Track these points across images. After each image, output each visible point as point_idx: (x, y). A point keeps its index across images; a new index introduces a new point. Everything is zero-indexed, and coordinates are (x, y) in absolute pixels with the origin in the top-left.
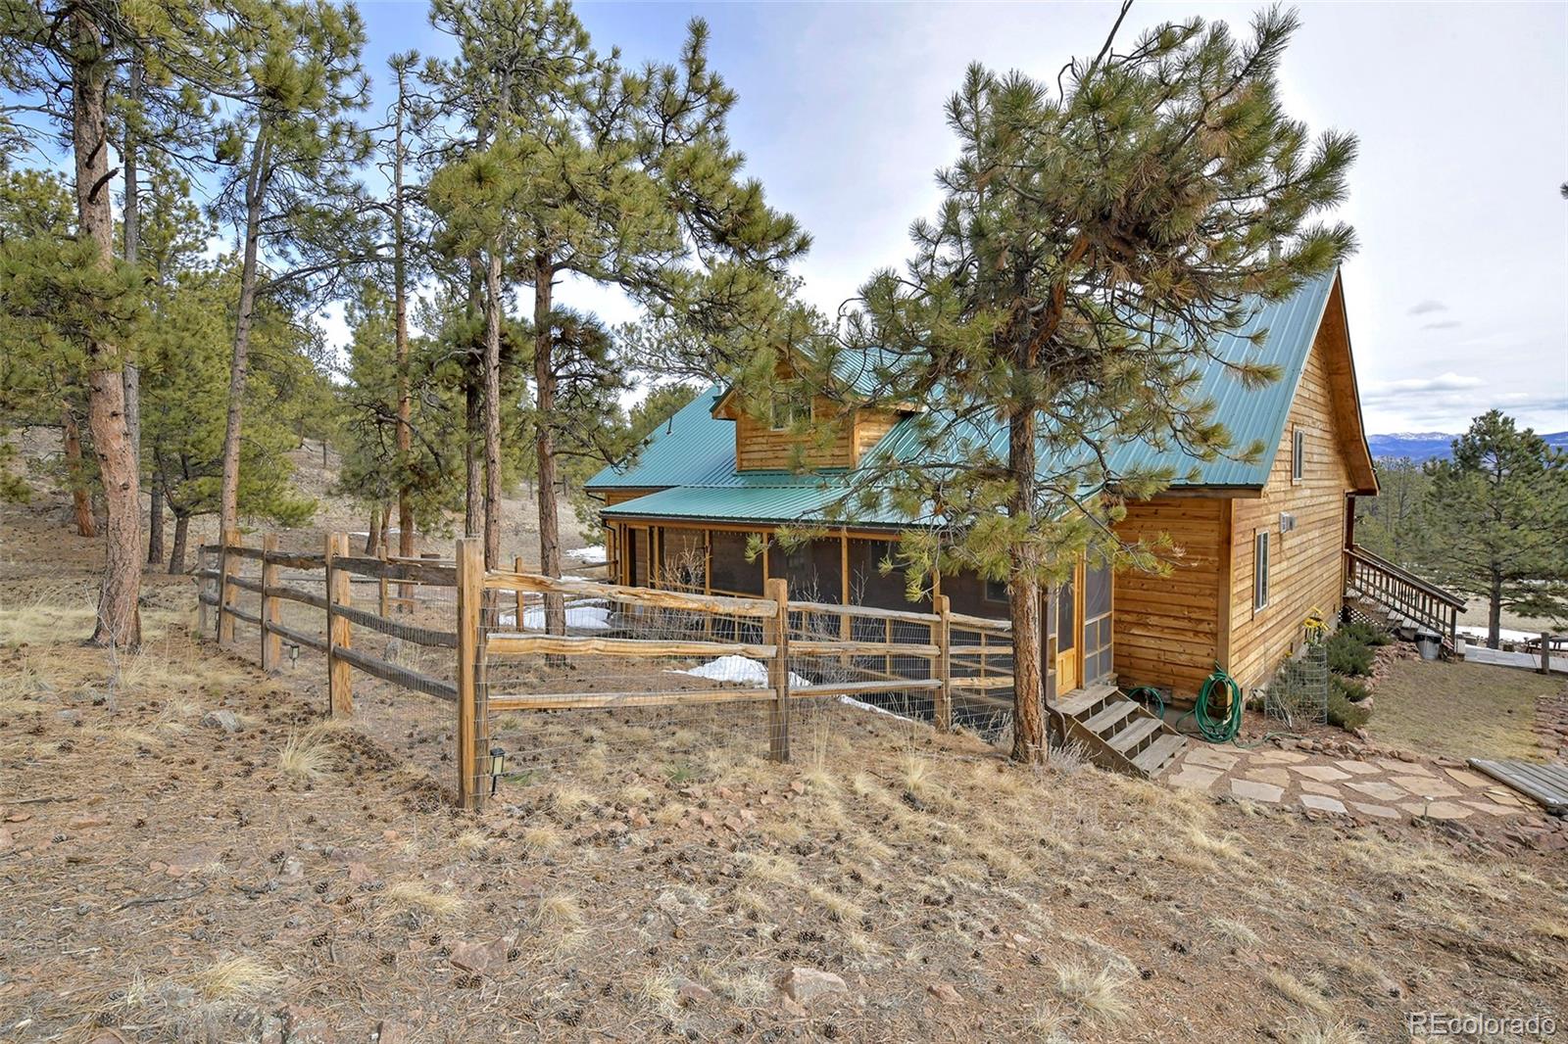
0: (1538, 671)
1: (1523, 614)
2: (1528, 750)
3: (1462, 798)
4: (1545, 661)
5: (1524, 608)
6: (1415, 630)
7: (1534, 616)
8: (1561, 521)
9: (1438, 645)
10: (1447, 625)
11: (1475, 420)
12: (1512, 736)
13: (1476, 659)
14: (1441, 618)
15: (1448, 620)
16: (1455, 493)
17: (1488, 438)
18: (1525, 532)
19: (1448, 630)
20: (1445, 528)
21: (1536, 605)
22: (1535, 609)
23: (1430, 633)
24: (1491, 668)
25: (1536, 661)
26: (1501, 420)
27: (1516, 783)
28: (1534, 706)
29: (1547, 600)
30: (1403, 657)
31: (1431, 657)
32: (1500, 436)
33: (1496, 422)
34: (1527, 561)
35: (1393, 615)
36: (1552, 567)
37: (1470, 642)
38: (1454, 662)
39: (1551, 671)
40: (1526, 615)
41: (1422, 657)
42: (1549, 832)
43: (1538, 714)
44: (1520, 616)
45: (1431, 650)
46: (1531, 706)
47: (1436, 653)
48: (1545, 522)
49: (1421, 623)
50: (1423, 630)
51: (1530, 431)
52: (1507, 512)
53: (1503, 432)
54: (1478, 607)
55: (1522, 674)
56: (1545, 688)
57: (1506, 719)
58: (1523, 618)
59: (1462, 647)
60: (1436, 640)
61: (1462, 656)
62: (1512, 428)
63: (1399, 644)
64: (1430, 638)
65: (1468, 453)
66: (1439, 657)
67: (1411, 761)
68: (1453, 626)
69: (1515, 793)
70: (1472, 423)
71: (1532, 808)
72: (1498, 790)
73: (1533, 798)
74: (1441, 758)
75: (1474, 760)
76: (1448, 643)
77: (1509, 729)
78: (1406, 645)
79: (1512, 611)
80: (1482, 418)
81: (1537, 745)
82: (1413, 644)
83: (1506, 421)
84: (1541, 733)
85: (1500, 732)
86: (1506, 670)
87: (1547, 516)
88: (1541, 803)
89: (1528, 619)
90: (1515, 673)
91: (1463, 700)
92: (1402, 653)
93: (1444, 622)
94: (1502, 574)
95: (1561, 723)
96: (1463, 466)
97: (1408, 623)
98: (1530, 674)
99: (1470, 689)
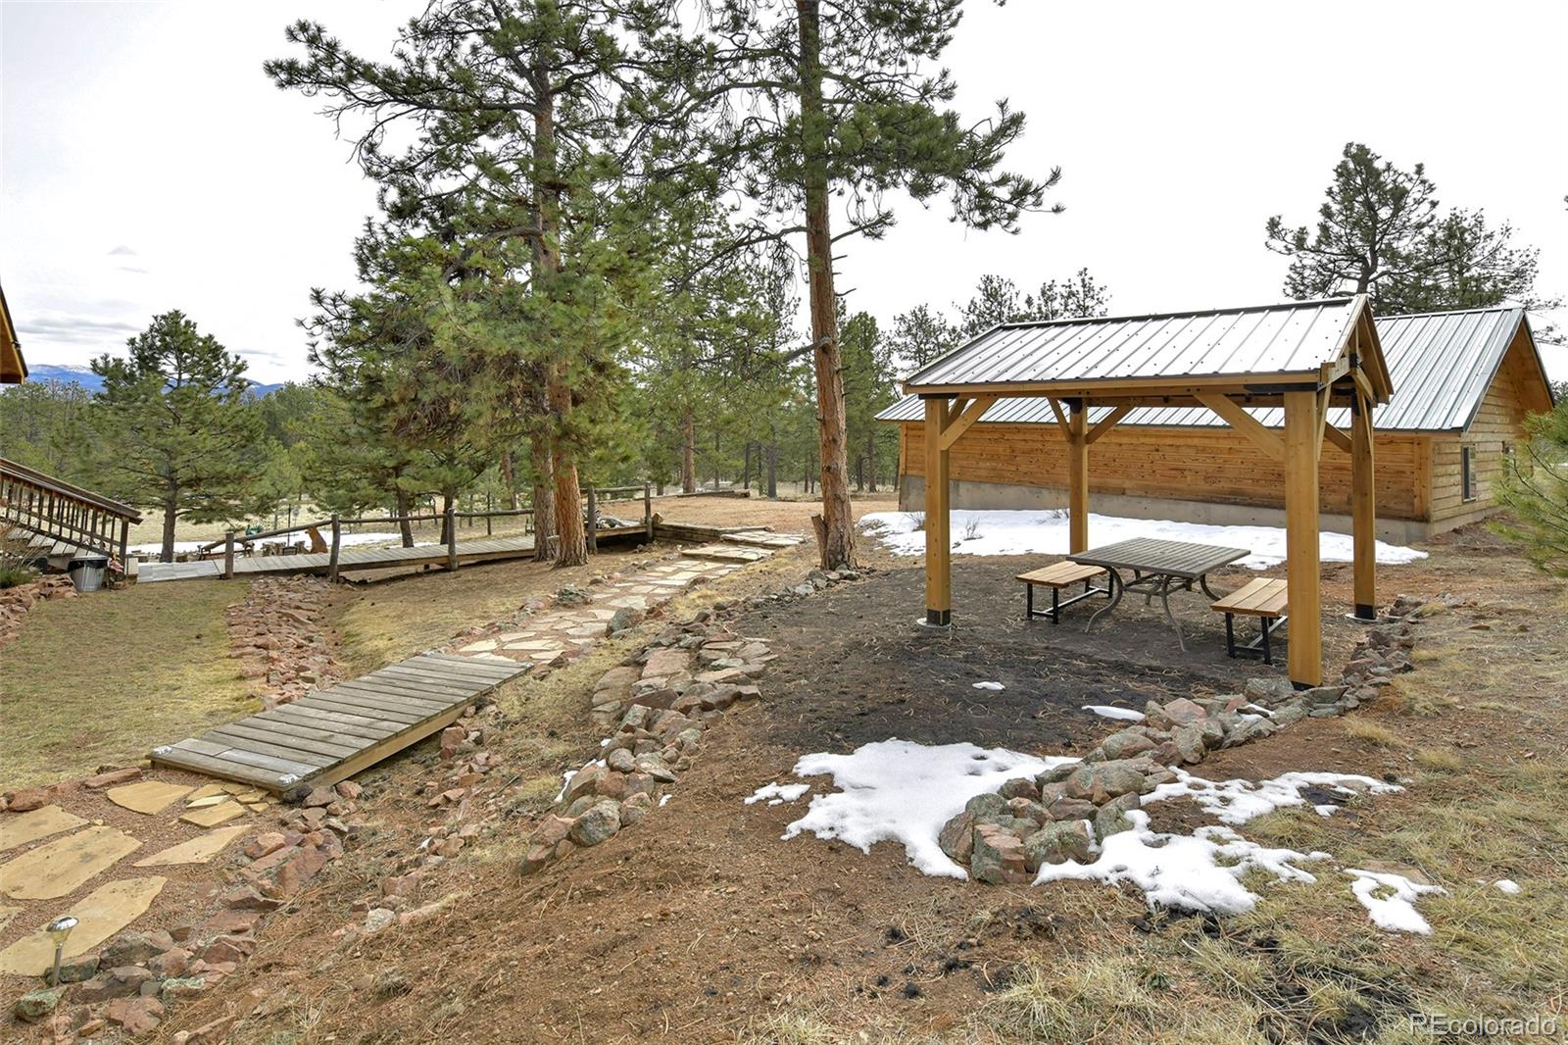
0: (222, 577)
1: (199, 522)
2: (230, 691)
3: (139, 854)
4: (229, 565)
5: (201, 514)
6: (71, 555)
7: (209, 521)
8: (237, 426)
9: (102, 570)
10: (116, 543)
11: (156, 318)
12: (209, 674)
13: (151, 578)
14: (108, 535)
15: (118, 538)
16: (130, 396)
17: (168, 338)
18: (204, 436)
19: (116, 549)
20: (117, 434)
21: (211, 509)
22: (211, 514)
23: (93, 556)
24: (169, 585)
25: (220, 566)
26: (183, 322)
27: (230, 769)
28: (224, 621)
29: (221, 504)
30: (48, 597)
31: (92, 588)
32: (182, 338)
33: (178, 323)
34: (205, 465)
35: (39, 540)
36: (228, 471)
37: (142, 559)
38: (124, 588)
39: (235, 574)
40: (201, 522)
41: (78, 590)
42: (293, 848)
43: (232, 630)
44: (195, 524)
45: (90, 577)
46: (220, 623)
47: (100, 580)
48: (223, 426)
49: (80, 545)
50: (82, 555)
51: (211, 337)
52: (186, 417)
53: (185, 333)
54: (153, 520)
55: (205, 584)
56: (231, 596)
57: (196, 649)
58: (198, 526)
59: (134, 566)
60: (100, 564)
61: (134, 577)
62: (194, 332)
63: (43, 579)
64: (91, 563)
65: (147, 355)
66: (104, 586)
67: (35, 806)
68: (123, 543)
69: (232, 788)
70: (153, 321)
71: (259, 808)
72: (207, 796)
73: (260, 786)
74: (101, 770)
75: (160, 750)
76: (117, 566)
77: (200, 663)
78: (54, 580)
79: (188, 519)
80: (163, 317)
81: (241, 678)
82: (67, 576)
83: (188, 323)
84: (240, 656)
85: (191, 671)
86: (187, 584)
87: (225, 421)
88: (271, 791)
89: (204, 526)
90: (197, 584)
91: (137, 639)
92: (47, 591)
93: (111, 541)
94: (178, 482)
95: (259, 634)
96: (140, 368)
97: (60, 548)
98: (214, 582)
99: (145, 619)
